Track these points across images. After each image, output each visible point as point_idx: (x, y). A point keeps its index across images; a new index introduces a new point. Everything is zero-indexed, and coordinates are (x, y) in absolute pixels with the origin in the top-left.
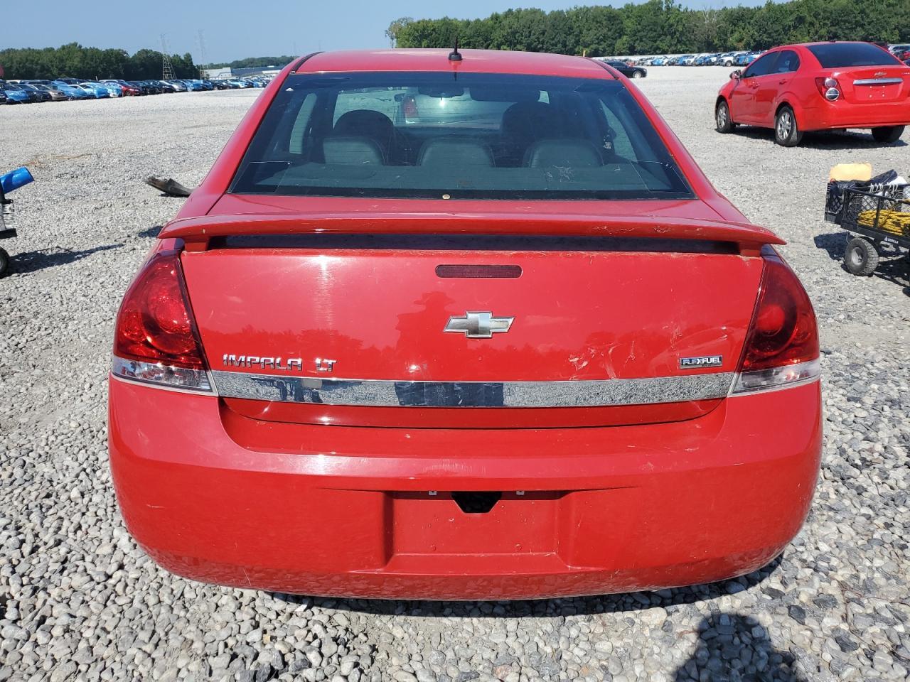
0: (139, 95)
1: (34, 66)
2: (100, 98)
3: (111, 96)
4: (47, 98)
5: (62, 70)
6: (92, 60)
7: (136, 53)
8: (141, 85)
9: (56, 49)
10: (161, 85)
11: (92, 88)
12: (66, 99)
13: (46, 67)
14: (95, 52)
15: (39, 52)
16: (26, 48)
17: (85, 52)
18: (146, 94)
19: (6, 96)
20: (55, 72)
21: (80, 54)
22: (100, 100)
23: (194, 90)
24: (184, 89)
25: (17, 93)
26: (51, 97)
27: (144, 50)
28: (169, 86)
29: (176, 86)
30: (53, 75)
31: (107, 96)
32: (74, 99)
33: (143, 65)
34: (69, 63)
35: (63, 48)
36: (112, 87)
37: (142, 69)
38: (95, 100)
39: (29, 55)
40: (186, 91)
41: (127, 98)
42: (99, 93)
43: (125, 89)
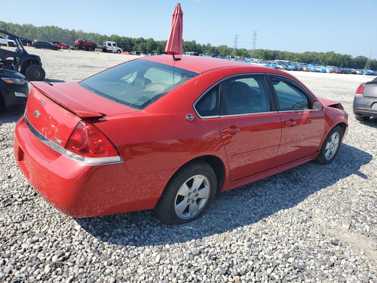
0: (339, 73)
1: (314, 59)
2: (322, 72)
3: (327, 72)
4: (301, 70)
5: (323, 61)
6: (336, 58)
7: (356, 57)
8: (342, 69)
9: (324, 53)
10: (352, 70)
11: (322, 68)
12: (309, 71)
13: (318, 59)
14: (340, 55)
15: (318, 54)
16: (314, 52)
17: (335, 55)
18: (342, 73)
19: (288, 67)
20: (321, 61)
21: (333, 55)
22: (322, 73)
23: (366, 75)
24: (362, 73)
25: (292, 67)
26: (303, 70)
27: (360, 56)
28: (355, 72)
29: (358, 72)
30: (319, 63)
31: (325, 72)
32: (312, 71)
33: (357, 62)
34: (327, 59)
35: (328, 53)
36: (328, 69)
37: (356, 63)
38: (320, 73)
39: (314, 54)
40: (362, 74)
41: (334, 74)
42: (322, 70)
43: (334, 70)
